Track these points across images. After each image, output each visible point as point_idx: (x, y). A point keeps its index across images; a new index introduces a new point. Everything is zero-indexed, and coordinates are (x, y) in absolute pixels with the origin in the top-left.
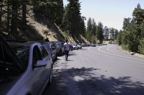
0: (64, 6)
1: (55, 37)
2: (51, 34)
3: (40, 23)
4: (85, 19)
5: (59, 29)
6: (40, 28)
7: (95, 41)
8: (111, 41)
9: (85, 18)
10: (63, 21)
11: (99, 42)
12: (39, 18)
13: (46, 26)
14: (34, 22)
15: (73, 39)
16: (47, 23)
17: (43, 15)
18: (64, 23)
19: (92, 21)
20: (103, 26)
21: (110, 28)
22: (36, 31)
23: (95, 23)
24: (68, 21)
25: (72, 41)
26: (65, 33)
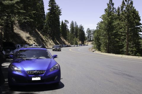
0: (45, 13)
1: (35, 41)
2: (32, 39)
3: (24, 31)
4: (68, 23)
5: (40, 34)
6: (24, 35)
7: (77, 42)
8: (93, 42)
9: (68, 21)
10: (44, 27)
11: (81, 43)
12: (23, 27)
13: (28, 33)
14: (19, 30)
15: (53, 42)
16: (29, 31)
17: (26, 25)
18: (46, 28)
19: (75, 24)
20: (83, 28)
21: (92, 30)
22: (21, 37)
23: (77, 26)
24: (48, 27)
25: (51, 43)
26: (46, 37)
